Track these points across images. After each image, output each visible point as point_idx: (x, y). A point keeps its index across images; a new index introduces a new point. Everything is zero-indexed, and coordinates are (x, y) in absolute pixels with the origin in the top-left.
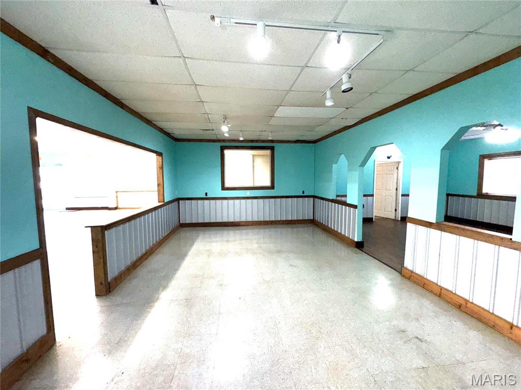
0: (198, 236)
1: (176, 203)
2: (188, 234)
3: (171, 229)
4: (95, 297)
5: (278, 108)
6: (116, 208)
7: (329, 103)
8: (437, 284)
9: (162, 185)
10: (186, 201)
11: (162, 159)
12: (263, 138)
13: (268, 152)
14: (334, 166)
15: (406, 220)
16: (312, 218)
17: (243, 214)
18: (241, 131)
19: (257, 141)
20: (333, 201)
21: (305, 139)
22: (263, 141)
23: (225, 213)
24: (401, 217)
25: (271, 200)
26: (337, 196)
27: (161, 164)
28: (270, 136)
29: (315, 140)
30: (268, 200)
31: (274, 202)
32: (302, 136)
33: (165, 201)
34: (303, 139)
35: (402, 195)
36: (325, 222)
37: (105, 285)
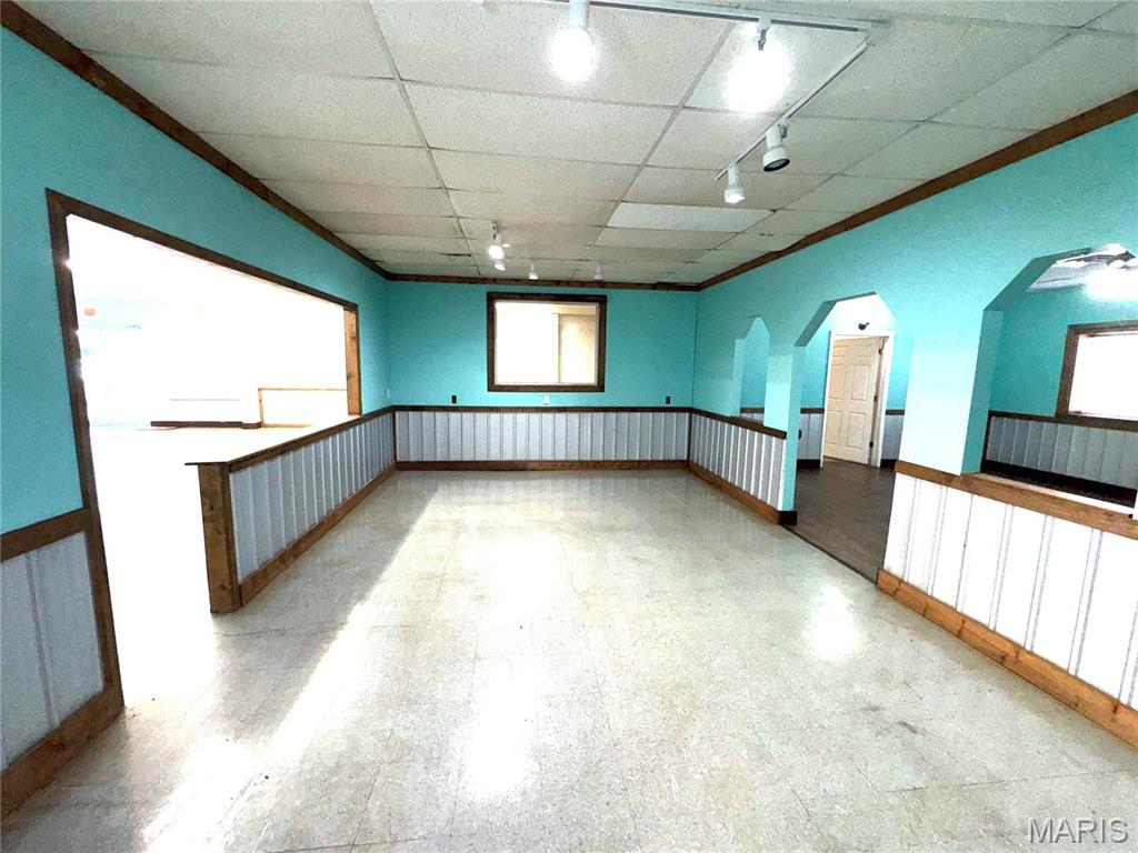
0: (436, 490)
1: (389, 416)
2: (413, 485)
3: (376, 473)
4: (209, 615)
5: (617, 206)
6: (259, 425)
7: (733, 197)
8: (955, 610)
9: (357, 377)
10: (410, 413)
11: (357, 319)
12: (581, 276)
13: (591, 309)
14: (739, 343)
15: (893, 468)
16: (685, 458)
17: (535, 445)
18: (533, 259)
19: (568, 283)
20: (732, 421)
21: (675, 281)
22: (582, 284)
23: (495, 443)
24: (882, 461)
26: (743, 410)
27: (354, 330)
28: (598, 270)
29: (699, 285)
30: (589, 414)
31: (602, 420)
32: (670, 273)
33: (364, 412)
34: (672, 281)
35: (889, 412)
36: (714, 467)
37: (231, 592)
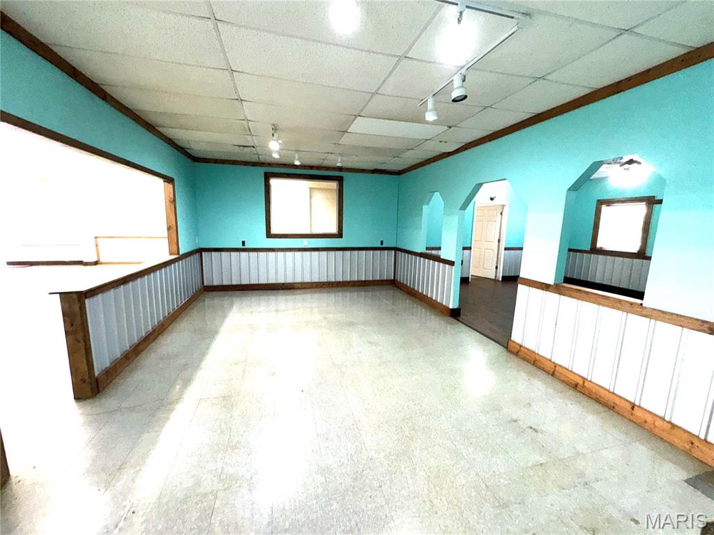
0: (232, 305)
1: (197, 255)
2: (216, 301)
3: (191, 293)
4: (74, 401)
5: (355, 118)
6: (96, 263)
7: (430, 117)
8: (550, 361)
9: (175, 228)
10: (213, 253)
11: (174, 188)
12: (326, 163)
13: (334, 185)
14: (425, 207)
15: (517, 280)
16: (393, 278)
17: (299, 273)
18: (297, 151)
19: (319, 168)
20: (421, 255)
21: (385, 168)
22: (328, 168)
23: (272, 272)
24: (503, 277)
25: (338, 253)
26: (427, 249)
27: (172, 196)
28: (339, 160)
29: (399, 171)
30: (334, 252)
31: (341, 255)
32: (383, 163)
33: (181, 253)
34: (384, 168)
35: (506, 249)
36: (410, 283)
37: (91, 383)
